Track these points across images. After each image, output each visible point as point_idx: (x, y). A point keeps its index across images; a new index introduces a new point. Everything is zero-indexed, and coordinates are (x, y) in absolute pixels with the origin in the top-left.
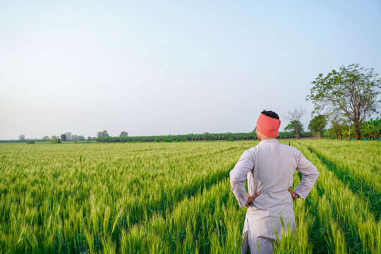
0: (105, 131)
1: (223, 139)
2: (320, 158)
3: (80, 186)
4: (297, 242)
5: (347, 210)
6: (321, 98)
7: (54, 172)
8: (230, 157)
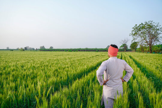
0: (43, 46)
1: (94, 51)
2: (134, 61)
3: (33, 72)
4: (123, 101)
5: (144, 86)
6: (136, 35)
7: (22, 65)
8: (96, 59)
